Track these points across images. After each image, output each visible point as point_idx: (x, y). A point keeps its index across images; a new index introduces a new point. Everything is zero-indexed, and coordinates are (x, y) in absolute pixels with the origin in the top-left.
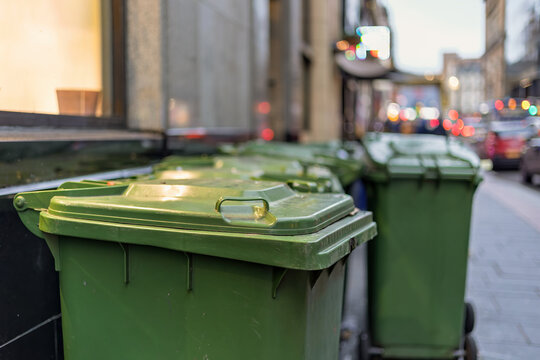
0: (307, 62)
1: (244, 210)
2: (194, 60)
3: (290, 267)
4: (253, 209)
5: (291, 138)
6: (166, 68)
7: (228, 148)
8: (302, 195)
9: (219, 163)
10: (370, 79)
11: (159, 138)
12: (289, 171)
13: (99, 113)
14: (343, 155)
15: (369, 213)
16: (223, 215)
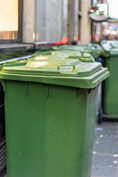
0: (80, 17)
1: (66, 69)
2: (44, 19)
3: (83, 87)
4: (70, 69)
5: (74, 43)
6: (36, 22)
7: (55, 48)
8: (84, 63)
9: (53, 53)
10: (100, 22)
11: (33, 45)
12: (77, 55)
13: (13, 38)
14: (93, 48)
15: (107, 68)
16: (60, 71)
